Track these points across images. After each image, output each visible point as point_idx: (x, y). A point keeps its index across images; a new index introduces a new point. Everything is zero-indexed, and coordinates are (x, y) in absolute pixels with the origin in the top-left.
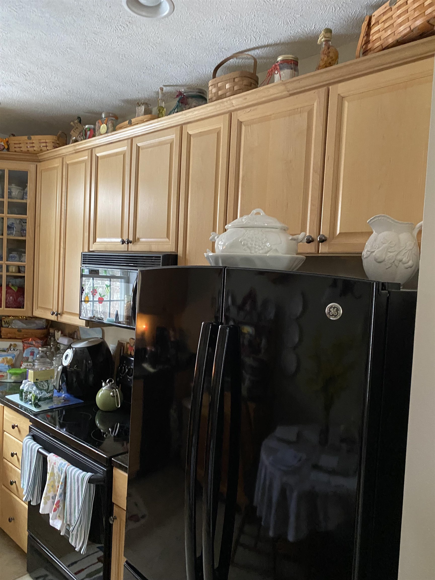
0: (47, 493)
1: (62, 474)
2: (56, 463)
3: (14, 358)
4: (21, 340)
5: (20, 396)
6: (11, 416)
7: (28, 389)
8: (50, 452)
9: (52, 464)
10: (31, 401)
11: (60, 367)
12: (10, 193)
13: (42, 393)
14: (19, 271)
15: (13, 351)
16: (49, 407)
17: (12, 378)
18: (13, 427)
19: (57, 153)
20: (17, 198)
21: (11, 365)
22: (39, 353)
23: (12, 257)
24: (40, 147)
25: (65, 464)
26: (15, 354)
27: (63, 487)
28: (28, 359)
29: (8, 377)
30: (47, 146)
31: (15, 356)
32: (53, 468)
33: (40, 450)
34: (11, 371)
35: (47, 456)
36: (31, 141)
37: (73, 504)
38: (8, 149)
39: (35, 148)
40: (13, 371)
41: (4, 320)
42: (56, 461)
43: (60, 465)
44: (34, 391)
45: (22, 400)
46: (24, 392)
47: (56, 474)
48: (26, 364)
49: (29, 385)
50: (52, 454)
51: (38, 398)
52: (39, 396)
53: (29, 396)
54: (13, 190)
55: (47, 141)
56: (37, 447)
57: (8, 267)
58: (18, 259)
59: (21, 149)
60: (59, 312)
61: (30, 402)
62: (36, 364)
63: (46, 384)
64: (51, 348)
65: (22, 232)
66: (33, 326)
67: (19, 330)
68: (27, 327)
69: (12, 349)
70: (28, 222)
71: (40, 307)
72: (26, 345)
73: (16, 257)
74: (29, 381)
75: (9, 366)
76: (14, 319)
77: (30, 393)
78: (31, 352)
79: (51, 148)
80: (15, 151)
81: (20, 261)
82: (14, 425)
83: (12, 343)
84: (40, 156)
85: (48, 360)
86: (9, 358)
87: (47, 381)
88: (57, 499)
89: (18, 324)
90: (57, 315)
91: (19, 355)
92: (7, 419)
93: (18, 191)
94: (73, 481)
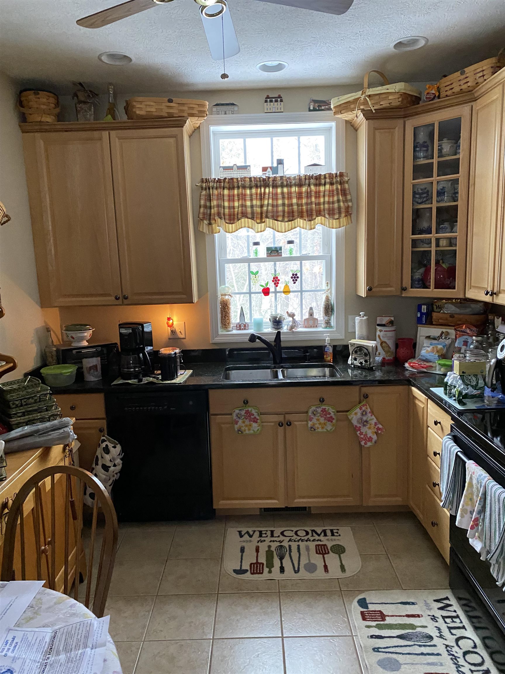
0: (465, 505)
1: (481, 488)
2: (475, 473)
3: (445, 348)
4: (453, 328)
5: (444, 390)
6: (434, 411)
7: (452, 382)
8: (470, 458)
9: (470, 473)
10: (455, 396)
11: (493, 361)
12: (440, 150)
13: (468, 389)
14: (451, 245)
15: (444, 340)
16: (476, 407)
17: (442, 369)
18: (436, 423)
19: (497, 80)
20: (449, 155)
21: (442, 355)
22: (472, 342)
23: (442, 228)
24: (476, 79)
25: (485, 477)
26: (446, 342)
27: (482, 504)
28: (460, 349)
29: (437, 368)
30: (485, 75)
31: (446, 345)
32: (471, 478)
33: (459, 453)
34: (439, 362)
35: (466, 463)
36: (464, 76)
37: (493, 527)
38: (439, 97)
39: (469, 84)
40: (443, 362)
41: (436, 304)
42: (475, 470)
43: (480, 476)
44: (458, 385)
45: (446, 394)
46: (449, 386)
47: (475, 486)
48: (458, 355)
49: (454, 377)
50: (472, 462)
51: (462, 394)
52: (464, 392)
53: (453, 391)
54: (444, 146)
55: (484, 68)
56: (456, 449)
57: (438, 240)
58: (450, 230)
59: (453, 90)
60: (495, 291)
61: (455, 398)
62: (467, 355)
63: (474, 379)
64: (488, 338)
65: (454, 196)
66: (468, 310)
67: (452, 316)
68: (462, 311)
69: (443, 338)
70: (461, 182)
71: (473, 286)
72: (458, 333)
73: (447, 228)
74: (455, 374)
75: (439, 356)
76: (446, 303)
77: (455, 387)
78: (464, 341)
79: (489, 77)
80: (447, 96)
81: (451, 232)
82: (437, 421)
83: (444, 330)
84: (476, 92)
85: (483, 352)
86: (440, 347)
87: (477, 375)
88: (475, 515)
89: (450, 309)
90: (491, 295)
91: (450, 345)
92: (431, 413)
93: (450, 146)
94: (493, 499)
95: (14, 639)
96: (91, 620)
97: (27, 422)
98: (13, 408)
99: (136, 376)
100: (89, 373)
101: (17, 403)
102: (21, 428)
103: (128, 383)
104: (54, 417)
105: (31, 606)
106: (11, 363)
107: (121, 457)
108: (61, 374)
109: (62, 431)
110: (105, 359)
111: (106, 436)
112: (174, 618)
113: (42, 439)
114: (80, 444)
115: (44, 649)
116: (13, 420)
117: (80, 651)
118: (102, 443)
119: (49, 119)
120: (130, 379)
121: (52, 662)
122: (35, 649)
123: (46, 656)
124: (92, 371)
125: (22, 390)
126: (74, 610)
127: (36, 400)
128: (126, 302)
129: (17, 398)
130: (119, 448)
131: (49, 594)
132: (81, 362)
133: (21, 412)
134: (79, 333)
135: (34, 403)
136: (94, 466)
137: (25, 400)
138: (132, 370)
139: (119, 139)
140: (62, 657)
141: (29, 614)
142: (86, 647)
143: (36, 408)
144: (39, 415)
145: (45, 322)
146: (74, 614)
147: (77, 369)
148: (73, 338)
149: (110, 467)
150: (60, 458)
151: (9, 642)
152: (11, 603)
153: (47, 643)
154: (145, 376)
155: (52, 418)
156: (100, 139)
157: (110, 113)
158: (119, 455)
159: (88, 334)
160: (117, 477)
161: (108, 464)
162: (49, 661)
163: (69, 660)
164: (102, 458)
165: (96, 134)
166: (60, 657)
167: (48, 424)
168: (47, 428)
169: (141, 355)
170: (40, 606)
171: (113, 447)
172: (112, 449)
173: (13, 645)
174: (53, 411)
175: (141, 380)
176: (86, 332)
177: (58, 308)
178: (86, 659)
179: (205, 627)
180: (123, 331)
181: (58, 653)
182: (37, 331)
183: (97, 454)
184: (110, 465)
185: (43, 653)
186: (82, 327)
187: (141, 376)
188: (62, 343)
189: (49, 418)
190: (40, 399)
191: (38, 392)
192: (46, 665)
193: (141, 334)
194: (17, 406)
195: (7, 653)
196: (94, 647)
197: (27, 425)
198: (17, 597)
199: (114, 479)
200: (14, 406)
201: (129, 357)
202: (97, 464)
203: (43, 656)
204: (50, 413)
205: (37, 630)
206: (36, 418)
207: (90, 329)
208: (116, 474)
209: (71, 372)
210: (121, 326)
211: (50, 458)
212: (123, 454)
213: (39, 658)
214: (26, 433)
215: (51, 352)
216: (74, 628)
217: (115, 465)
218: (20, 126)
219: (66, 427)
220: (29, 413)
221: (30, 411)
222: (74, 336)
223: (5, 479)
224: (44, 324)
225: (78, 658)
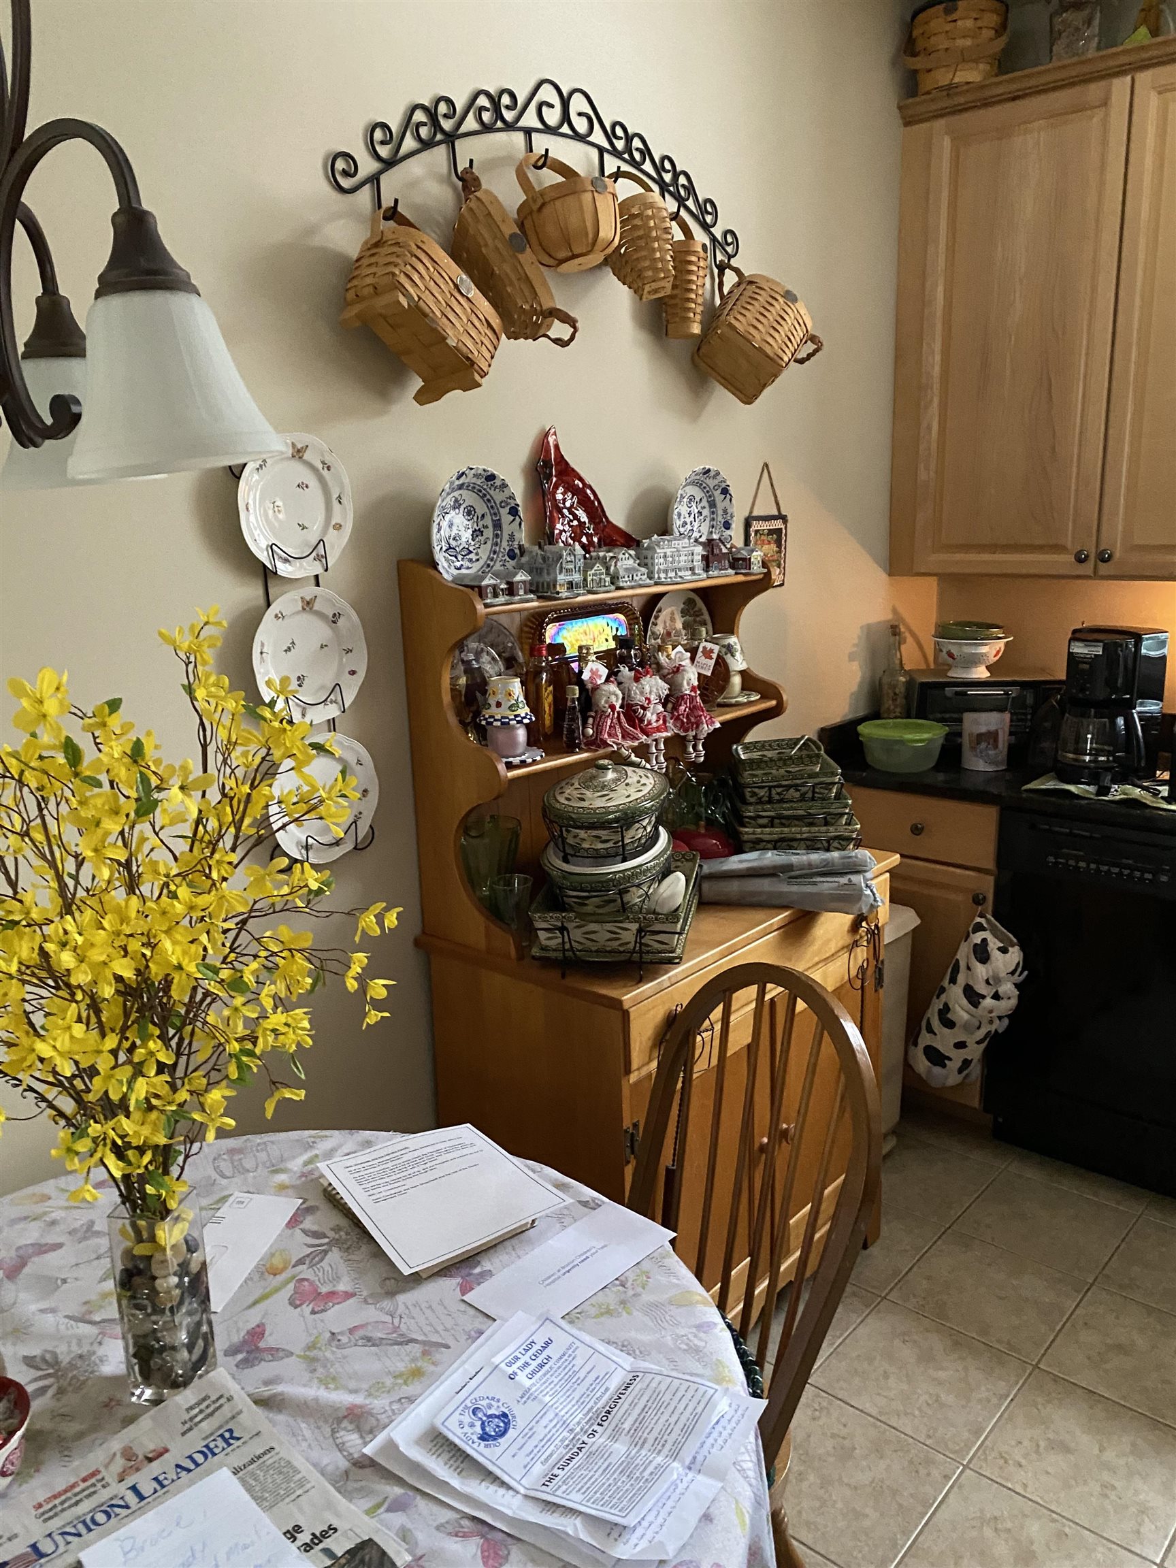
95: (547, 1344)
96: (716, 1390)
97: (776, 841)
98: (751, 804)
99: (1093, 775)
100: (973, 748)
101: (762, 793)
102: (758, 852)
103: (1068, 792)
104: (842, 842)
105: (621, 1281)
106: (772, 699)
107: (1017, 979)
108: (901, 742)
109: (843, 880)
110: (1025, 720)
111: (989, 916)
112: (1064, 1448)
113: (794, 888)
114: (919, 922)
115: (596, 1403)
116: (746, 830)
117: (659, 1459)
118: (975, 931)
119: (971, 75)
120: (1077, 782)
121: (594, 1448)
122: (577, 1395)
123: (592, 1424)
124: (983, 745)
125: (776, 765)
126: (701, 1339)
127: (806, 793)
128: (1104, 568)
129: (763, 782)
130: (1015, 955)
131: (670, 1272)
132: (960, 720)
133: (767, 817)
134: (966, 644)
135: (801, 801)
136: (946, 983)
137: (779, 790)
138: (1087, 758)
139: (1160, 93)
140: (620, 1448)
141: (611, 1298)
142: (675, 1455)
143: (801, 812)
144: (806, 831)
145: (895, 611)
146: (697, 1350)
147: (947, 735)
148: (950, 655)
149: (984, 997)
150: (840, 944)
151: (536, 1348)
152: (588, 1255)
153: (608, 1393)
154: (1122, 779)
155: (835, 844)
156: (1105, 103)
157: (1145, 21)
158: (1013, 973)
159: (992, 649)
160: (1000, 1026)
161: (981, 988)
162: (590, 1441)
163: (627, 1468)
164: (969, 968)
165: (1094, 90)
166: (617, 1445)
167: (816, 857)
168: (810, 865)
169: (1120, 721)
170: (639, 1290)
171: (999, 949)
172: (996, 955)
173: (539, 1361)
174: (841, 828)
175: (1104, 791)
176: (986, 644)
177: (935, 578)
178: (661, 1488)
179: (1146, 1519)
180: (1079, 649)
181: (614, 1437)
182: (869, 631)
183: (958, 957)
184: (983, 992)
185: (591, 1414)
186: (978, 630)
187: (1109, 777)
188: (932, 666)
189: (828, 841)
190: (814, 792)
191: (813, 775)
192: (580, 1448)
193: (1130, 662)
194: (760, 801)
195: (519, 1372)
196: (697, 1466)
197: (775, 848)
198: (606, 1246)
199: (993, 1028)
200: (752, 800)
201: (1085, 721)
202: (953, 980)
203: (587, 1423)
204: (832, 831)
205: (602, 1347)
206: (799, 836)
207: (1000, 638)
208: (1000, 1018)
209: (930, 741)
210: (1077, 635)
211: (810, 938)
212: (1026, 973)
213: (577, 1420)
214: (761, 868)
215: (894, 687)
216: (672, 1389)
217: (996, 996)
218: (900, 108)
219: (858, 872)
220: (783, 821)
221: (788, 818)
222: (954, 651)
223: (677, 961)
224: (890, 616)
225: (646, 1474)
